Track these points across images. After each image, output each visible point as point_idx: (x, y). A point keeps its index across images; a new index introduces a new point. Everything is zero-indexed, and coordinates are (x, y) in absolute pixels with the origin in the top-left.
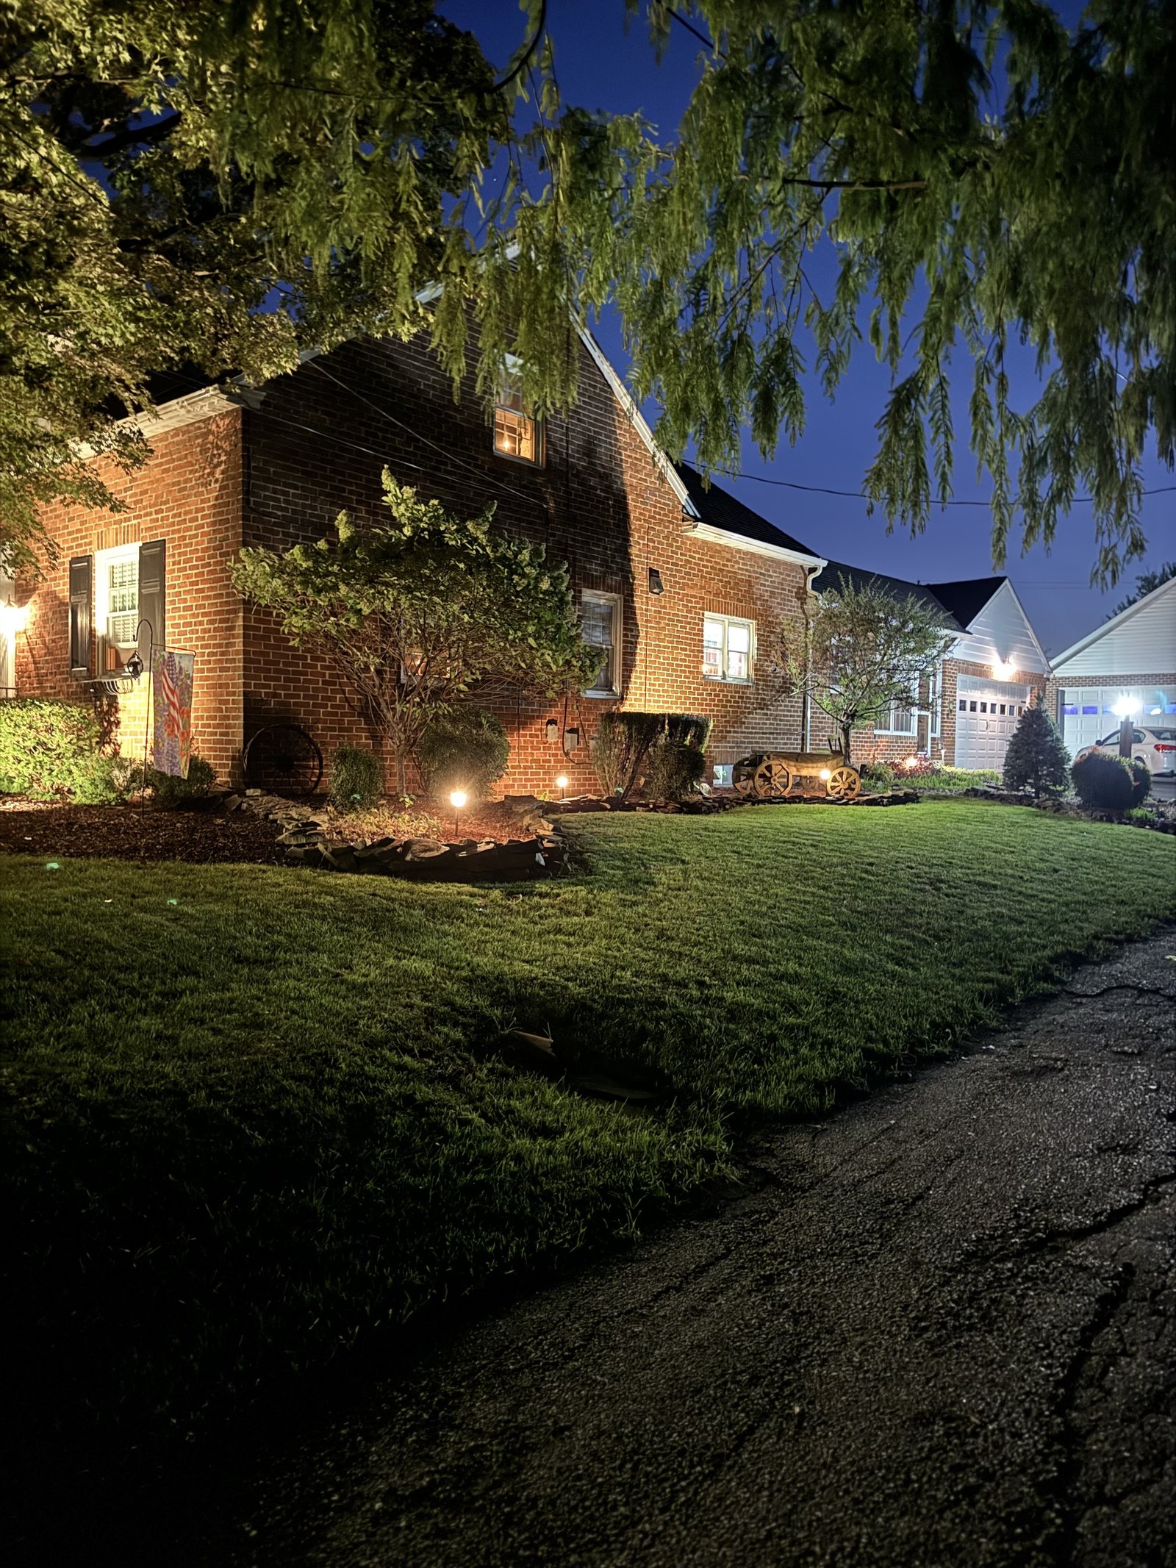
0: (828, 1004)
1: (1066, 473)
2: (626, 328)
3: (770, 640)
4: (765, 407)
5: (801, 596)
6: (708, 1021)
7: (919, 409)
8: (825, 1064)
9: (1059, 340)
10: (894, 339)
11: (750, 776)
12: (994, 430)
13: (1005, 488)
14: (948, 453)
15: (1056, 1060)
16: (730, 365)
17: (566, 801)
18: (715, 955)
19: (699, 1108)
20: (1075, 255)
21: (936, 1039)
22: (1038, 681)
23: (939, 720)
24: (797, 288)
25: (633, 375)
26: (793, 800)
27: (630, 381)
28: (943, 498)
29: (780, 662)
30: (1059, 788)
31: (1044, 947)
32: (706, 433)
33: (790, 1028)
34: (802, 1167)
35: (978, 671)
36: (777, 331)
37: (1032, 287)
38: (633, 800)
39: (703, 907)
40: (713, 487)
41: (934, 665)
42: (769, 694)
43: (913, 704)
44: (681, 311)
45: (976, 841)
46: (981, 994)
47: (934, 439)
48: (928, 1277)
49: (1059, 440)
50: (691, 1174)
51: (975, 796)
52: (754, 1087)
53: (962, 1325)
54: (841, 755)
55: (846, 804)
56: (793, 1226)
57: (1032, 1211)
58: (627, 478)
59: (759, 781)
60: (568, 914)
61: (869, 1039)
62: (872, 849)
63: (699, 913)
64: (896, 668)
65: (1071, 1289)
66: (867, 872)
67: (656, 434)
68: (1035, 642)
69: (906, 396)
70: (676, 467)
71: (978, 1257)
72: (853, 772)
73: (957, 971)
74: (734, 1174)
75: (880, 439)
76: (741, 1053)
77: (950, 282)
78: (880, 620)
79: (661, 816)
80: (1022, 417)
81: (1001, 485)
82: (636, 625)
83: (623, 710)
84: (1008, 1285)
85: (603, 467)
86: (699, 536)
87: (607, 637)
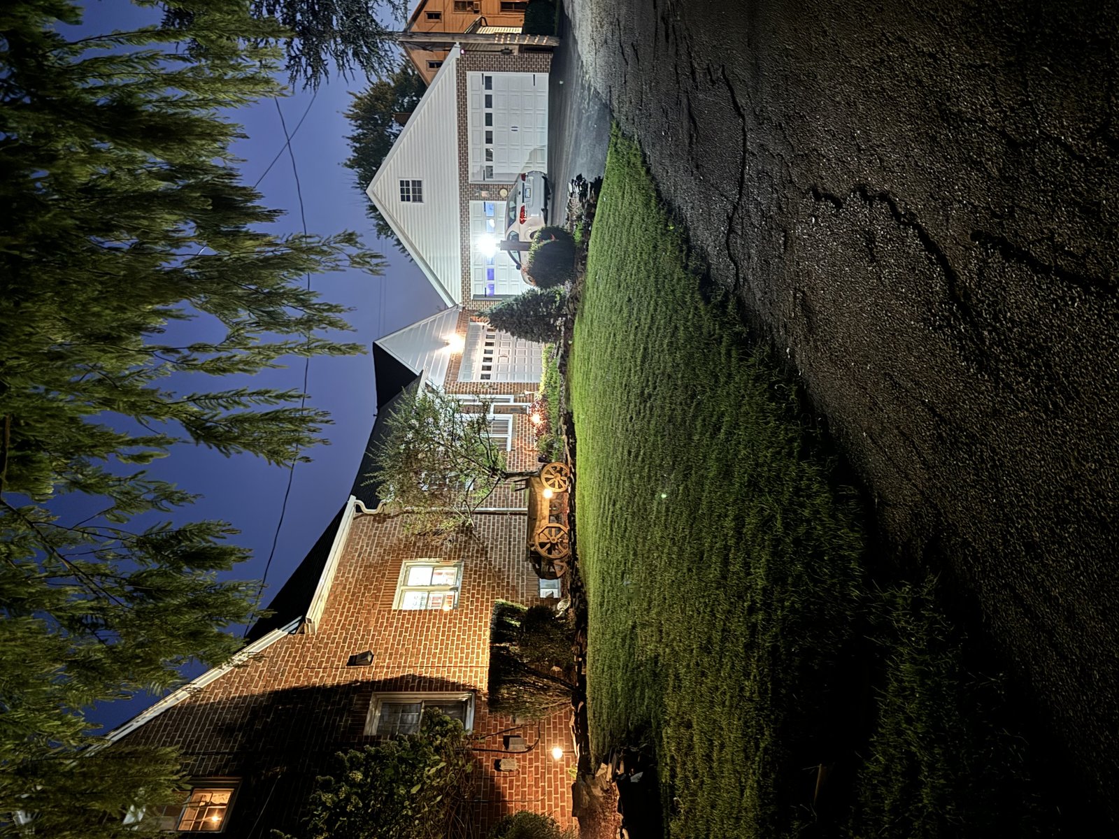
0: (761, 490)
1: (282, 295)
2: (110, 697)
3: (421, 546)
4: (202, 558)
5: (381, 518)
6: (787, 604)
7: (215, 419)
8: (817, 494)
9: (165, 302)
10: (147, 442)
11: (551, 562)
12: (241, 354)
13: (293, 345)
14: (258, 393)
15: (795, 297)
16: (157, 593)
17: (576, 749)
18: (722, 596)
19: (872, 613)
20: (89, 289)
21: (785, 397)
22: (465, 316)
23: (498, 396)
24: (90, 530)
25: (157, 688)
26: (572, 523)
27: (162, 692)
28: (299, 397)
29: (443, 536)
30: (558, 298)
31: (696, 308)
32: (219, 614)
33: (786, 526)
34: (916, 516)
35: (455, 365)
36: (129, 548)
37: (114, 324)
38: (575, 678)
39: (676, 608)
40: (271, 606)
41: (449, 401)
42: (473, 546)
43: (484, 419)
44: (101, 642)
45: (606, 364)
46: (741, 360)
47: (245, 405)
48: (1006, 403)
49: (252, 302)
50: (937, 622)
51: (565, 365)
52: (847, 559)
53: (1046, 374)
54: (529, 479)
55: (575, 475)
56: (974, 524)
57: (934, 315)
58: (257, 691)
59: (555, 554)
60: (691, 747)
61: (790, 454)
62: (615, 451)
63: (683, 611)
64: (451, 434)
65: (1001, 282)
66: (637, 456)
67: (216, 664)
68: (432, 318)
69: (202, 430)
70: (249, 643)
71: (982, 359)
72: (545, 469)
73: (722, 380)
74: (932, 581)
75: (240, 452)
76: (814, 571)
77: (101, 393)
78: (407, 448)
79: (589, 649)
80: (230, 331)
81: (289, 348)
82: (402, 677)
83: (485, 690)
84: (1004, 334)
85: (244, 716)
86: (319, 616)
87: (414, 708)
